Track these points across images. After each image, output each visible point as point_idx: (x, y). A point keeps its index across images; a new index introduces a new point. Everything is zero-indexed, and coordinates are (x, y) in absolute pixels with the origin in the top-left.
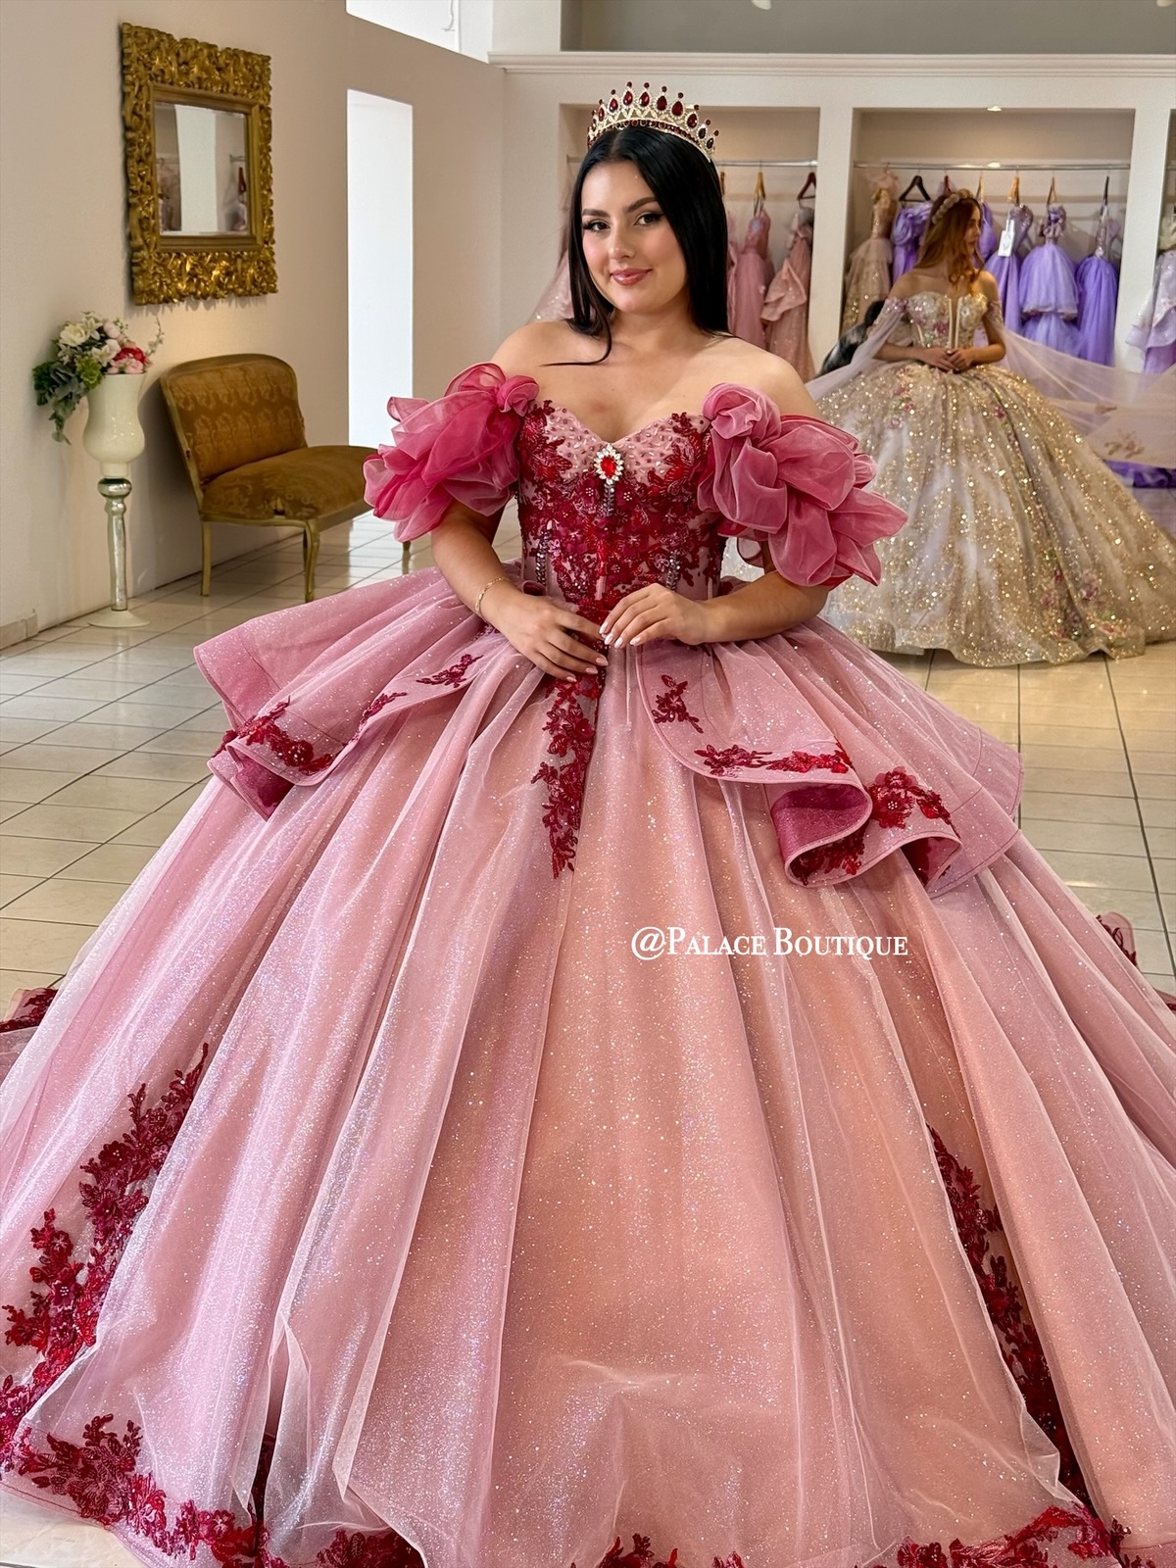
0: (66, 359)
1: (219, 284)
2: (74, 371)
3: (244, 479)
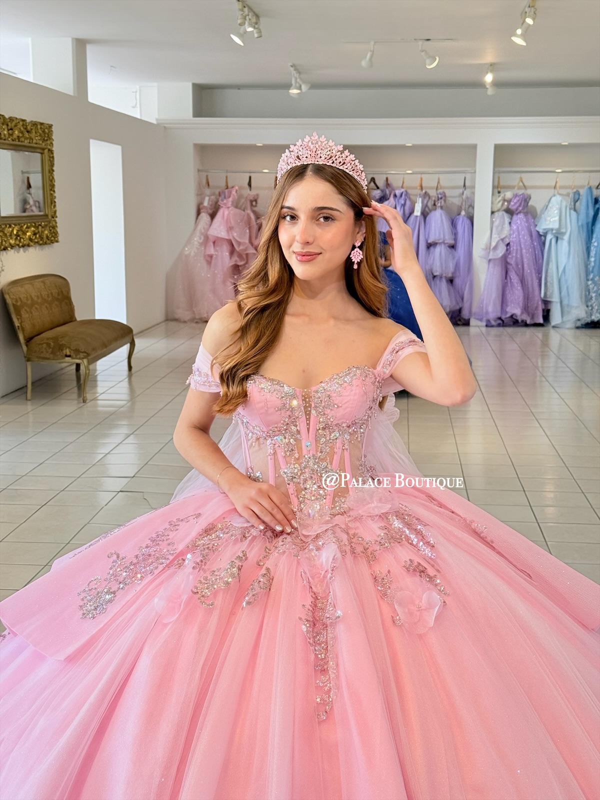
1: (31, 240)
3: (48, 339)
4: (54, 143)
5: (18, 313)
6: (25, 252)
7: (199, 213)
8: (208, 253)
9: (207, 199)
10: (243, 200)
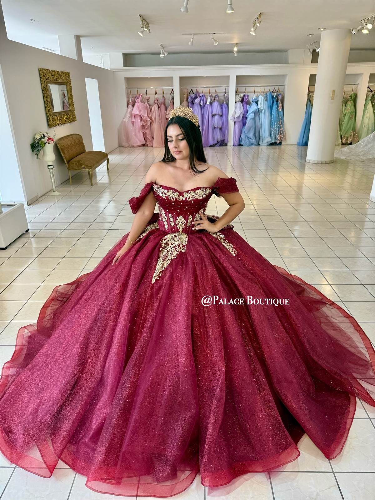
0: (37, 142)
1: (65, 121)
2: (39, 144)
3: (76, 161)
4: (71, 80)
5: (63, 152)
6: (63, 126)
7: (128, 105)
8: (132, 120)
9: (131, 99)
10: (144, 99)
